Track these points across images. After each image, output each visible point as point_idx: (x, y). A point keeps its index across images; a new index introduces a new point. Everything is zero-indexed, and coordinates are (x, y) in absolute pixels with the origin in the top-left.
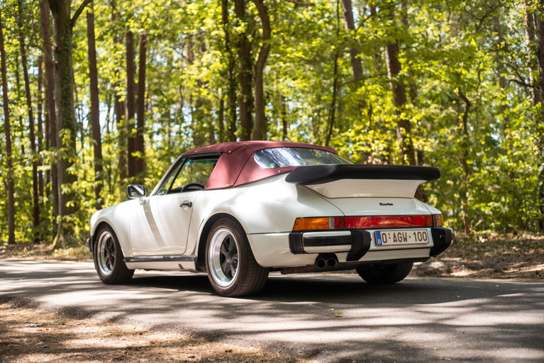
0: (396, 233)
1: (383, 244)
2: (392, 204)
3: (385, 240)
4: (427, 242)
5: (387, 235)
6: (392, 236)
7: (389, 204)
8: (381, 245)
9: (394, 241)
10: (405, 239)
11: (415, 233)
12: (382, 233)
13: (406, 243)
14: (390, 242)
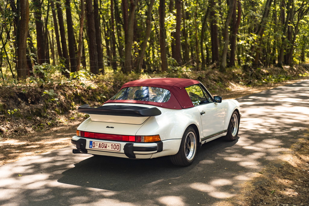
0: (101, 143)
1: (93, 147)
2: (113, 128)
3: (94, 146)
4: (118, 150)
5: (96, 144)
6: (98, 145)
7: (111, 127)
8: (91, 148)
9: (99, 147)
10: (106, 147)
11: (112, 145)
12: (93, 142)
13: (105, 149)
14: (97, 147)
